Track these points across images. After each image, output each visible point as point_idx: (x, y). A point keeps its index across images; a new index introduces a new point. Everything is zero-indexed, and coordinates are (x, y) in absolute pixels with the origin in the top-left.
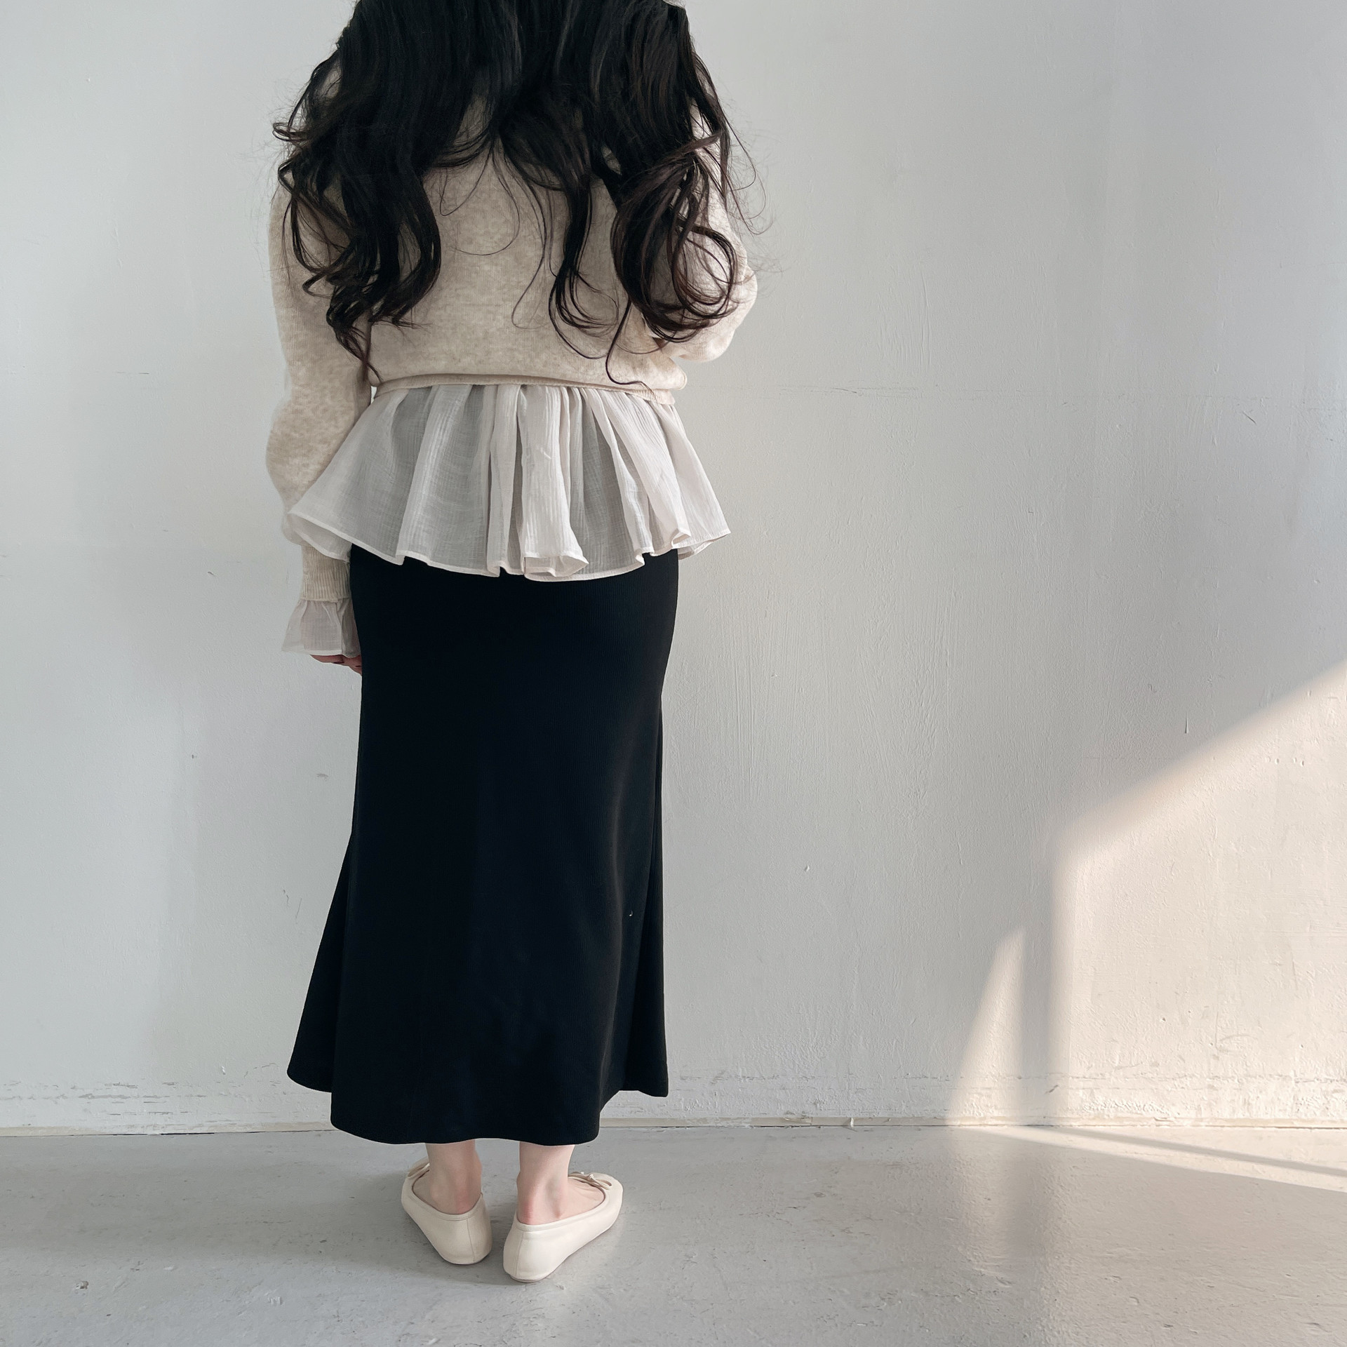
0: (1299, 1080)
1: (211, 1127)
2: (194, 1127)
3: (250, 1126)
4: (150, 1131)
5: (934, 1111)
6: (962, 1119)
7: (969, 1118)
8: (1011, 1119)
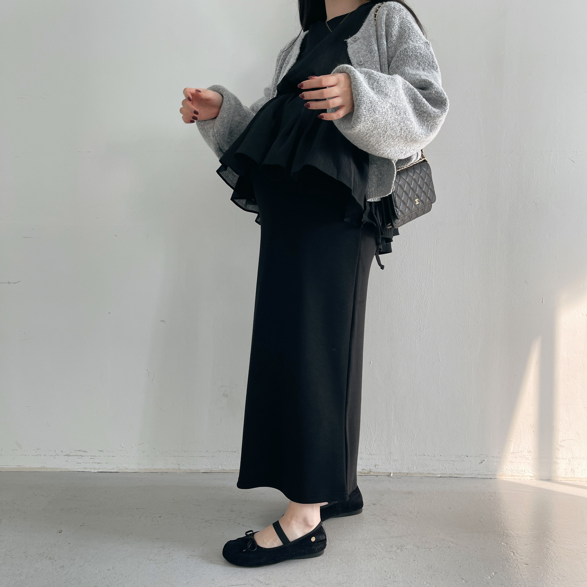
1: (118, 469)
2: (111, 469)
3: (134, 469)
4: (93, 471)
5: (428, 470)
6: (441, 474)
7: (444, 474)
8: (464, 475)
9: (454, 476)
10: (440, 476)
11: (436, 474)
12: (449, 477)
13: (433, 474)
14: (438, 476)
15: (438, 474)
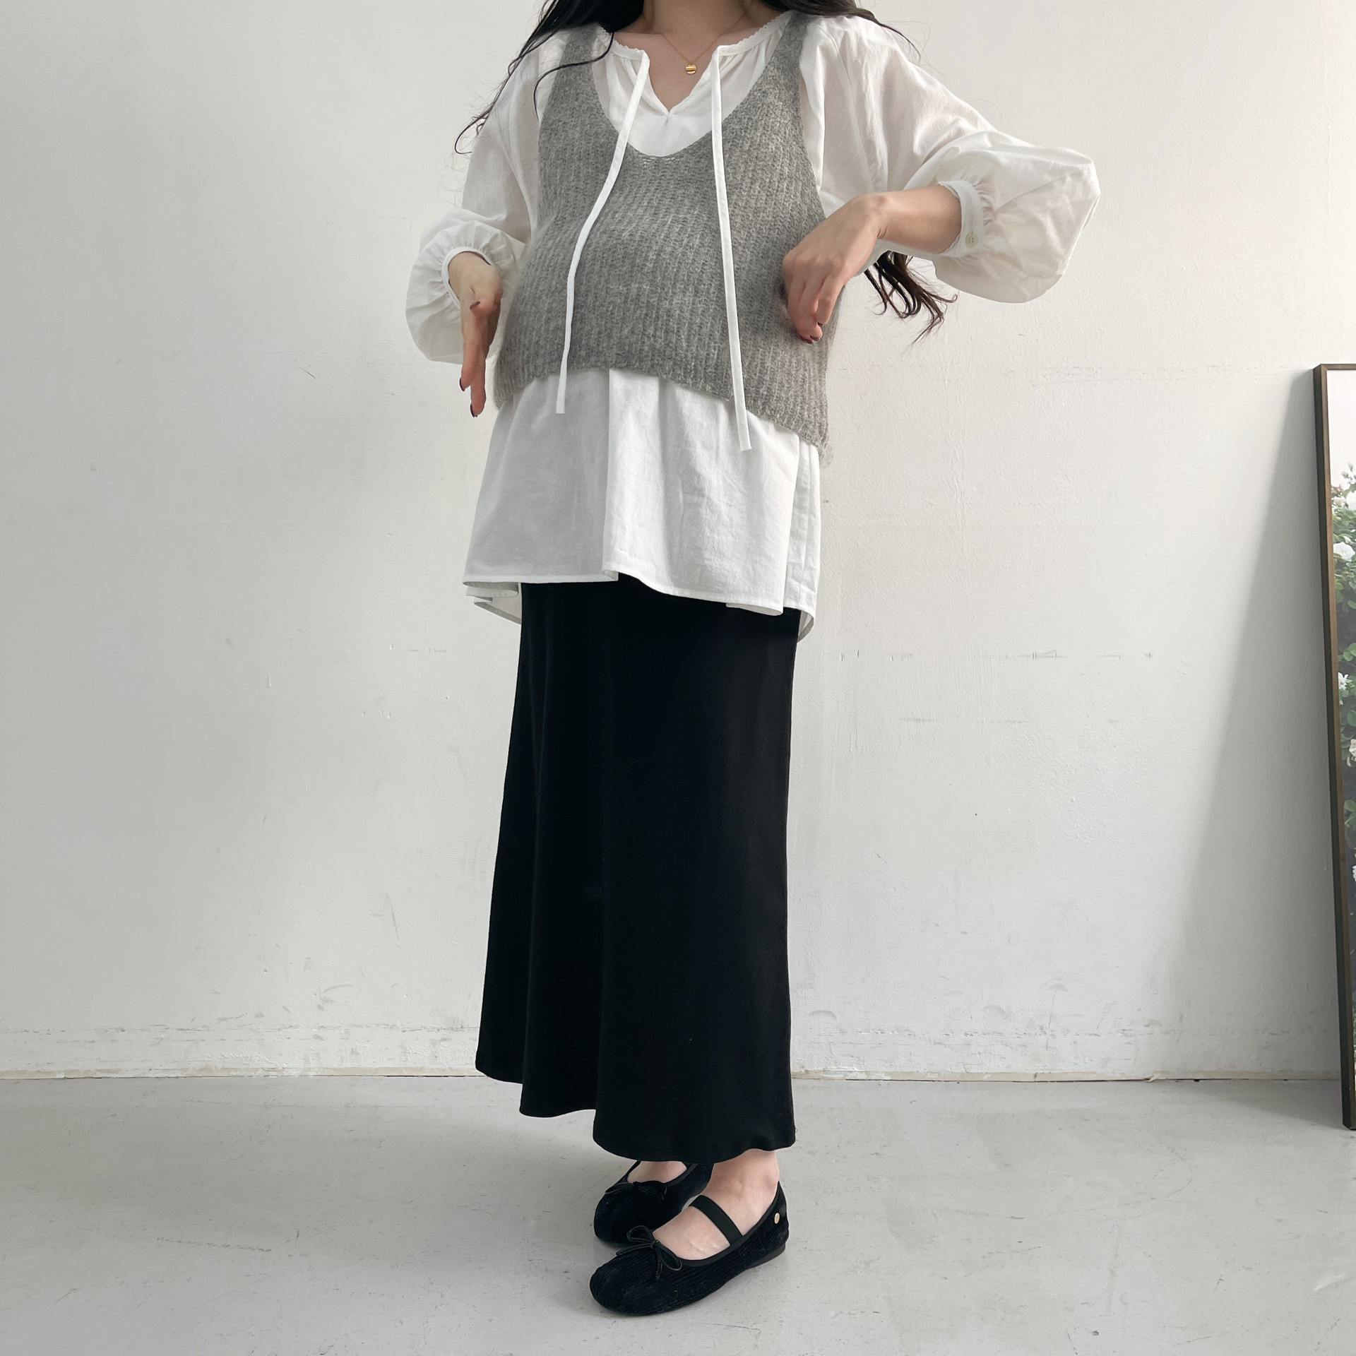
5: (37, 1064)
6: (66, 1072)
7: (73, 1071)
8: (117, 1071)
9: (94, 1076)
10: (63, 1077)
11: (52, 1073)
12: (85, 1078)
13: (48, 1073)
14: (58, 1076)
15: (59, 1073)
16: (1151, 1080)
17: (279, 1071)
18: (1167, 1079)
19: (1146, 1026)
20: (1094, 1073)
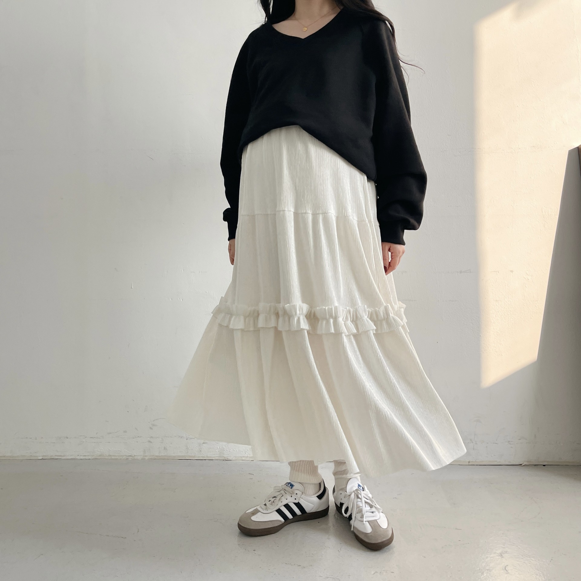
0: (188, 438)
5: (31, 453)
6: (43, 456)
8: (64, 456)
9: (54, 458)
12: (51, 459)
13: (35, 456)
14: (39, 458)
16: (523, 465)
17: (132, 457)
18: (530, 465)
19: (519, 440)
20: (496, 461)
